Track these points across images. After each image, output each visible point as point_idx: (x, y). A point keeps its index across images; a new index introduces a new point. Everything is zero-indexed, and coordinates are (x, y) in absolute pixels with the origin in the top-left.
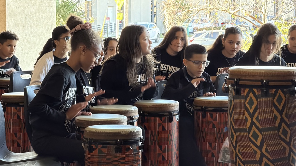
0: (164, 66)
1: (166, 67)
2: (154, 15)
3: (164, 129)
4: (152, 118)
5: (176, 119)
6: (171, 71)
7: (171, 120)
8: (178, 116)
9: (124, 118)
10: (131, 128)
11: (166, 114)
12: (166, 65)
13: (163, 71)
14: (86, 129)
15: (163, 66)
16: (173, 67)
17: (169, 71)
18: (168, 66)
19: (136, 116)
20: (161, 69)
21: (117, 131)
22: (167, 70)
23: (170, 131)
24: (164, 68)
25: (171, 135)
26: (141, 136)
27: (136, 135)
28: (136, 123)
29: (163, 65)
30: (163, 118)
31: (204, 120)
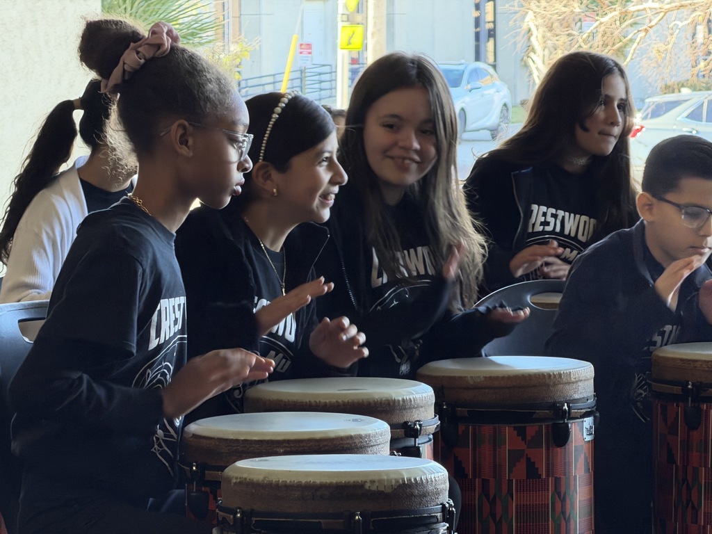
0: (545, 214)
1: (553, 219)
2: (484, 34)
3: (532, 471)
4: (487, 429)
5: (582, 431)
6: (573, 234)
7: (561, 437)
8: (588, 422)
9: (379, 429)
10: (406, 467)
11: (540, 413)
12: (553, 211)
13: (544, 232)
14: (229, 471)
15: (541, 213)
16: (578, 216)
17: (567, 232)
18: (561, 213)
19: (428, 420)
20: (534, 225)
21: (351, 480)
22: (558, 229)
23: (557, 482)
24: (546, 223)
25: (561, 496)
26: (445, 499)
27: (424, 495)
28: (426, 449)
29: (544, 209)
30: (531, 429)
31: (695, 434)
